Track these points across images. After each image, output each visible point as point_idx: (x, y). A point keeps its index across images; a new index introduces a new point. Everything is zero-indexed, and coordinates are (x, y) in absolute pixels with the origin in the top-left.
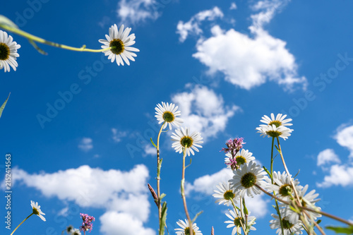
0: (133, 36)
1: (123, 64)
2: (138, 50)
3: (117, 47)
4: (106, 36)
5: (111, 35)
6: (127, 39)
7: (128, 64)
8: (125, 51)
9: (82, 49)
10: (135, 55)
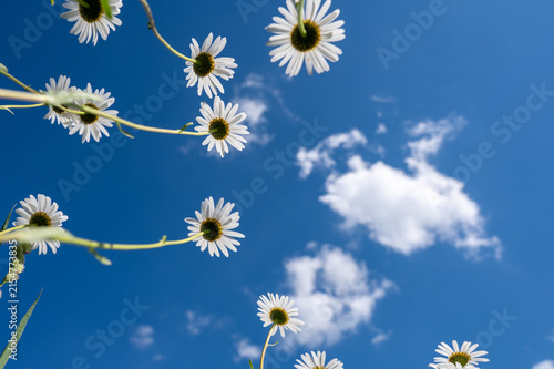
0: (236, 216)
1: (218, 255)
2: (243, 236)
3: (212, 230)
4: (197, 212)
5: (204, 211)
6: (227, 219)
7: (227, 255)
8: (223, 238)
9: (161, 244)
10: (239, 244)
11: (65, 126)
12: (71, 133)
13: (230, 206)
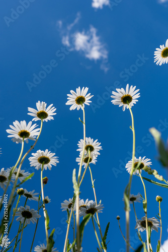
11: (97, 156)
12: (99, 154)
13: (113, 93)
